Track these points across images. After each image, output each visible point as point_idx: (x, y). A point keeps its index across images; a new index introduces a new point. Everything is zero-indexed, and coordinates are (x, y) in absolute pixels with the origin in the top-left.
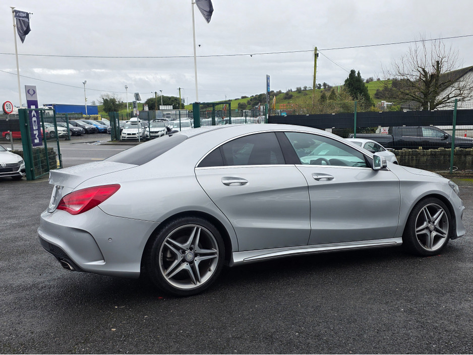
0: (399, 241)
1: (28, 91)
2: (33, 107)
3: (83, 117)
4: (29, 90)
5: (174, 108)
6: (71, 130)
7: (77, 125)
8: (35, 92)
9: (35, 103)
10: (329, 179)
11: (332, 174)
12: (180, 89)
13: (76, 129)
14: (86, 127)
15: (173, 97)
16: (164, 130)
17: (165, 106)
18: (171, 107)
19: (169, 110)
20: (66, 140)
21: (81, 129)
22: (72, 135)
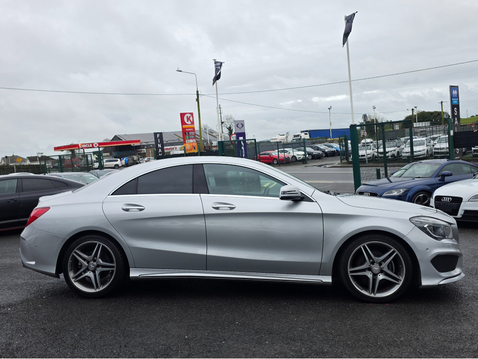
0: (328, 279)
1: (237, 126)
2: (241, 138)
3: (327, 141)
4: (238, 124)
5: (432, 124)
6: (310, 154)
7: (318, 149)
8: (243, 125)
9: (243, 135)
10: (232, 208)
11: (235, 204)
12: (442, 102)
13: (315, 152)
14: (326, 151)
15: (436, 112)
16: (395, 150)
17: (421, 123)
18: (428, 124)
19: (426, 127)
20: (303, 163)
21: (321, 152)
22: (312, 159)
